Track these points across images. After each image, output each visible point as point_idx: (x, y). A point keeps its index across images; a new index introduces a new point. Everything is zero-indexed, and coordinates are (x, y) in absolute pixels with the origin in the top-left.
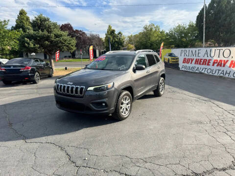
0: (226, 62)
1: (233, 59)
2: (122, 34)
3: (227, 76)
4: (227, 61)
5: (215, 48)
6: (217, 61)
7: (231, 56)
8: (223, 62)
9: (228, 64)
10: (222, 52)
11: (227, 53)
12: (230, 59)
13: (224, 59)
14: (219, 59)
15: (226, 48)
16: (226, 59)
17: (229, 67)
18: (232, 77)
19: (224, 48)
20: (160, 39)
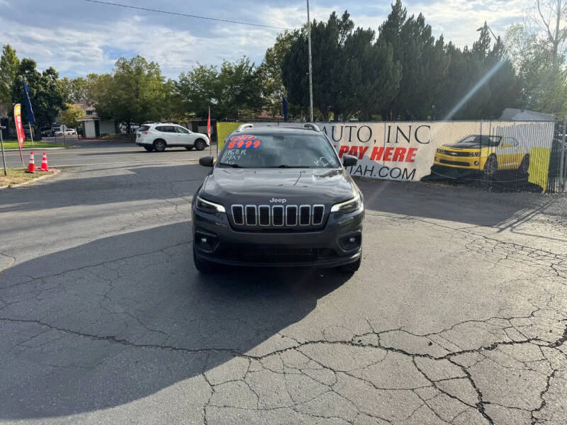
0: (364, 150)
1: (376, 145)
2: (56, 76)
3: (368, 175)
4: (366, 148)
5: (342, 125)
6: (347, 147)
7: (372, 139)
8: (358, 151)
9: (369, 154)
10: (354, 131)
11: (364, 133)
12: (372, 145)
13: (359, 144)
14: (350, 145)
15: (362, 124)
16: (363, 145)
17: (371, 159)
18: (378, 177)
19: (358, 125)
20: (164, 95)
